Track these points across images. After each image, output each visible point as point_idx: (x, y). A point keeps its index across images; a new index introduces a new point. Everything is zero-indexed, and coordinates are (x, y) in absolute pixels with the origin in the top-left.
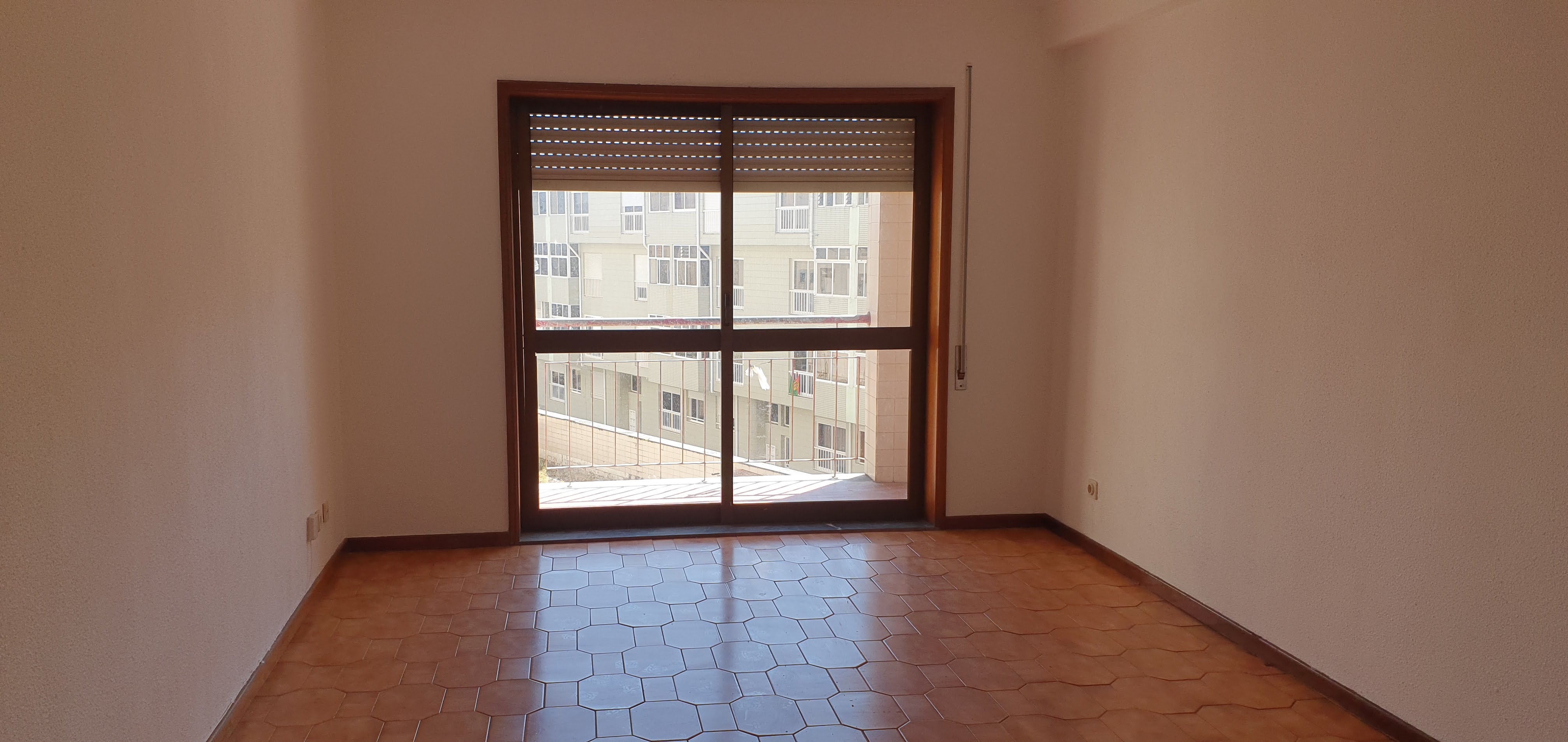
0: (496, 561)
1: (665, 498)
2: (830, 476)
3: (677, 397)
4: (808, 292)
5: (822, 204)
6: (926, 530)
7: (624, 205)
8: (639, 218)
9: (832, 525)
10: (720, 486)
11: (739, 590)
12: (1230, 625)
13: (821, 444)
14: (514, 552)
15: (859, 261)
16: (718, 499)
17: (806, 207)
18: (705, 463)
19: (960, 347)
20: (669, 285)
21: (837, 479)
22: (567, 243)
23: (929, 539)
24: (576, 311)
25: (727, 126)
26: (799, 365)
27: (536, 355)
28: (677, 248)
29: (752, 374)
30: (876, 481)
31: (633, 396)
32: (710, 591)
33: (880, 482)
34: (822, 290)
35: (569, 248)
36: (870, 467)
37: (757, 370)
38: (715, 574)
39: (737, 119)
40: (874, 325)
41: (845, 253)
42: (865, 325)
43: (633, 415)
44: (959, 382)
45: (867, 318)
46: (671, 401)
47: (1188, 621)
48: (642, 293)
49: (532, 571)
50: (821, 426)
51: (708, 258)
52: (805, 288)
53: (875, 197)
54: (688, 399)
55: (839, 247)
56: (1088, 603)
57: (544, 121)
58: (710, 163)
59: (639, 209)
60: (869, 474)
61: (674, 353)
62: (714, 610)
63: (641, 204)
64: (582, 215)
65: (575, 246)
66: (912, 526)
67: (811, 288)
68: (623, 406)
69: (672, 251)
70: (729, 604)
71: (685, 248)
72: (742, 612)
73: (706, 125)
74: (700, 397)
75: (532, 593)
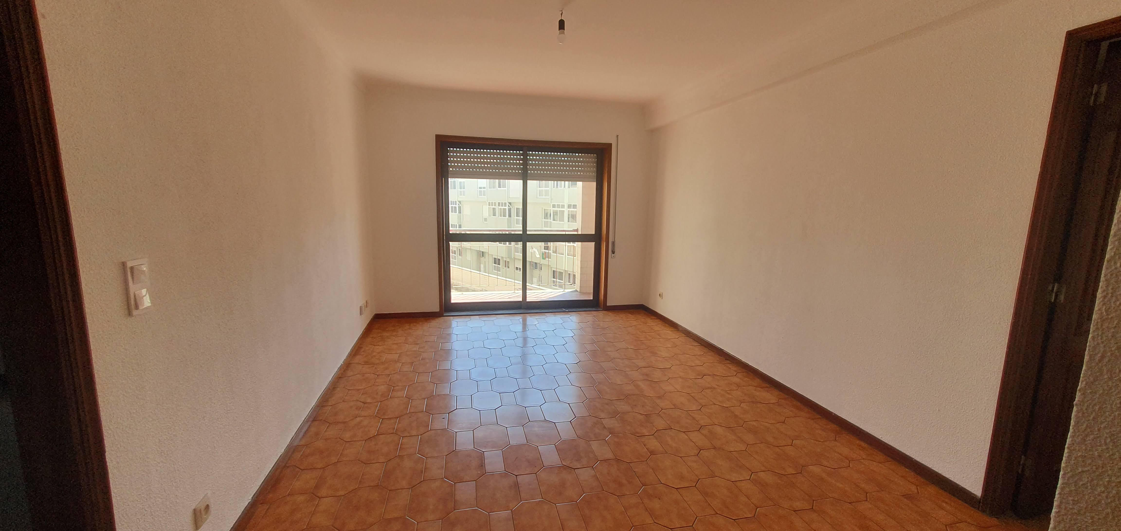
0: (435, 323)
1: (500, 299)
2: (562, 290)
3: (499, 260)
4: (549, 220)
5: (554, 187)
6: (599, 310)
7: (479, 186)
8: (484, 191)
9: (564, 309)
10: (521, 294)
11: (529, 334)
12: (711, 345)
13: (554, 278)
14: (441, 320)
15: (568, 209)
16: (521, 299)
17: (548, 189)
18: (514, 285)
19: (613, 242)
20: (496, 217)
21: (565, 291)
22: (456, 200)
23: (601, 314)
24: (460, 226)
25: (525, 155)
26: (547, 248)
27: (450, 243)
28: (499, 203)
29: (533, 251)
30: (580, 292)
31: (482, 259)
32: (519, 334)
33: (581, 293)
34: (554, 220)
35: (457, 203)
36: (577, 287)
37: (534, 249)
38: (519, 328)
39: (529, 153)
40: (580, 233)
41: (563, 206)
42: (576, 233)
43: (482, 266)
44: (613, 255)
45: (577, 230)
46: (497, 261)
47: (696, 344)
48: (486, 220)
49: (450, 326)
50: (553, 271)
51: (511, 207)
52: (548, 219)
53: (580, 184)
54: (503, 260)
55: (561, 204)
56: (660, 337)
57: (453, 152)
58: (518, 169)
59: (484, 188)
60: (577, 290)
61: (498, 243)
62: (520, 342)
63: (485, 186)
64: (462, 190)
65: (460, 202)
66: (594, 309)
67: (550, 219)
68: (479, 263)
69: (497, 204)
70: (525, 339)
71: (502, 203)
72: (531, 343)
73: (517, 155)
74: (508, 260)
75: (449, 335)
